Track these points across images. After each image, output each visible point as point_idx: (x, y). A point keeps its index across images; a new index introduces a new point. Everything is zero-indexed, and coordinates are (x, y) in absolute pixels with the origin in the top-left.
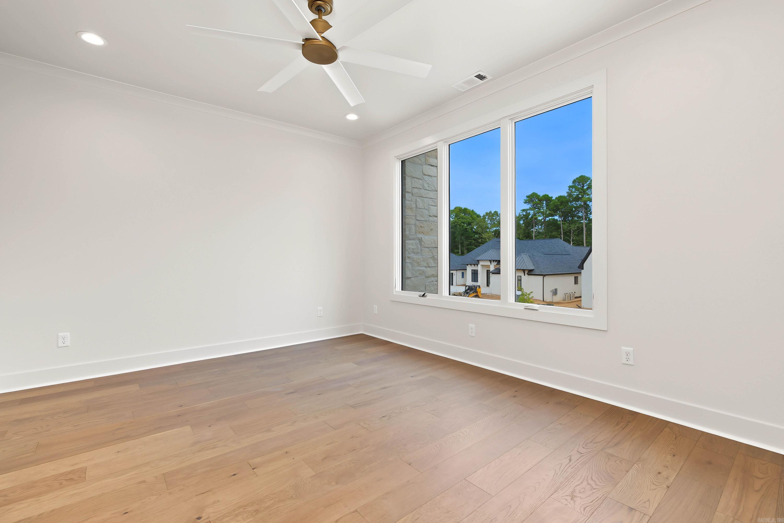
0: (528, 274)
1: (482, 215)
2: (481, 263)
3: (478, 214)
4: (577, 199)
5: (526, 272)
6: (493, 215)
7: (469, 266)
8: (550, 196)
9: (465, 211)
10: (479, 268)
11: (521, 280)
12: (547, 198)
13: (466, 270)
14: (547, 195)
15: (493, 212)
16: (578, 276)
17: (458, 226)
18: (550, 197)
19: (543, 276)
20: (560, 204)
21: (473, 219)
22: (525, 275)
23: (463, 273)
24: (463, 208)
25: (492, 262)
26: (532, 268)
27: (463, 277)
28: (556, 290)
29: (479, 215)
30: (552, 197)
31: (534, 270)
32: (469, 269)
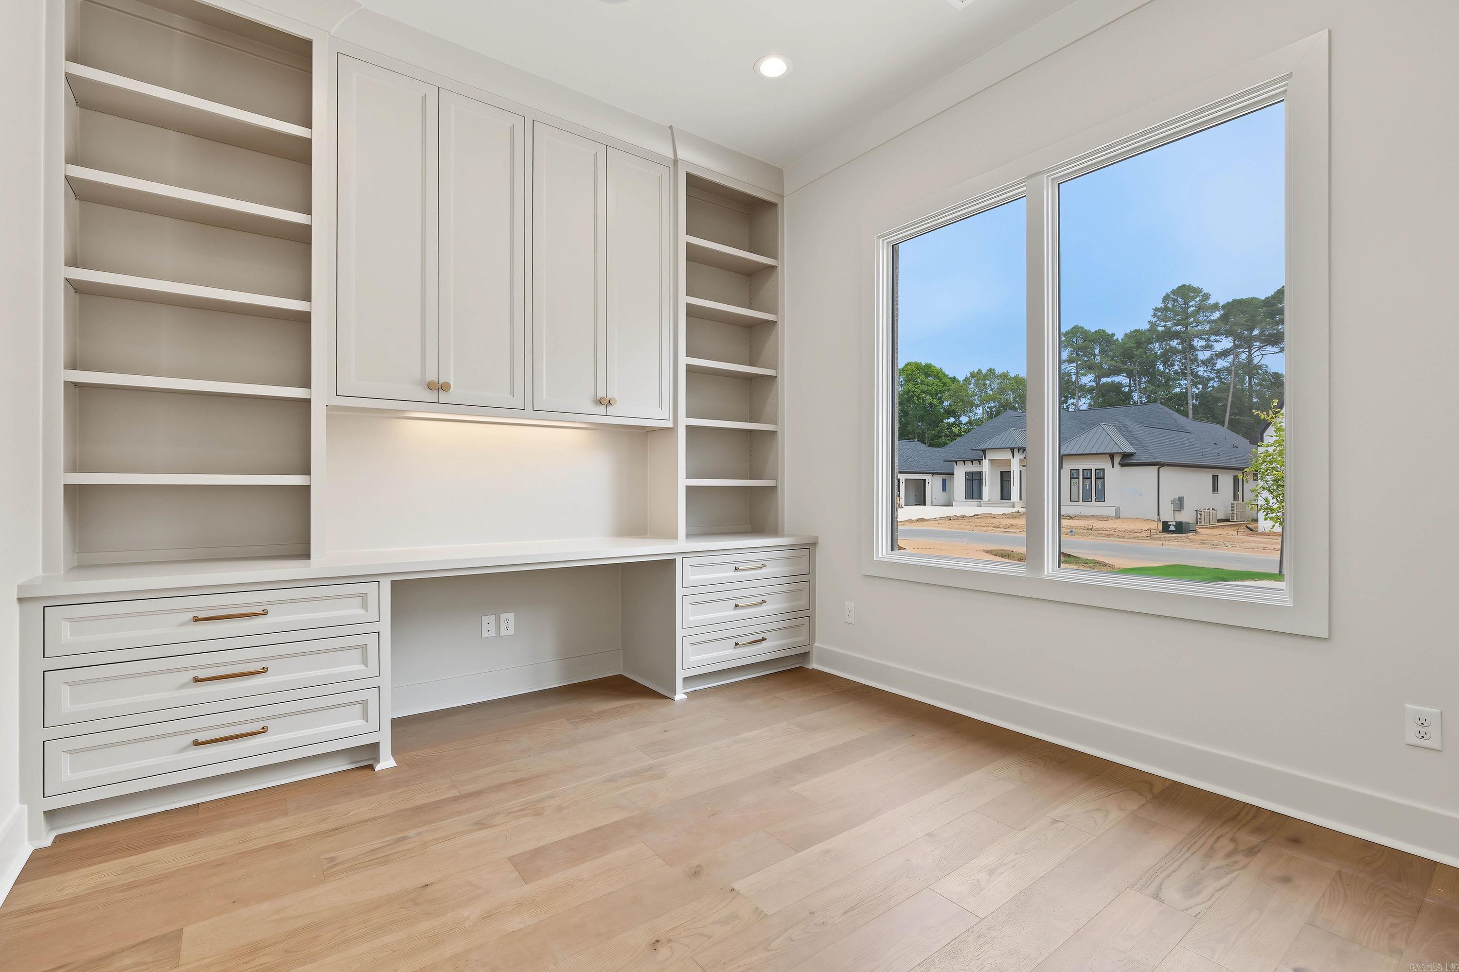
0: (1122, 465)
1: (961, 378)
2: (991, 456)
3: (952, 377)
4: (1170, 335)
5: (1117, 460)
6: (986, 377)
7: (960, 464)
8: (1109, 332)
9: (927, 370)
10: (986, 467)
11: (1103, 478)
12: (1103, 338)
13: (953, 474)
14: (1104, 331)
15: (984, 371)
16: (1218, 476)
17: (915, 398)
18: (1109, 335)
19: (1157, 467)
20: (1135, 345)
21: (945, 384)
22: (1113, 467)
23: (944, 481)
24: (923, 364)
25: (1016, 451)
26: (1129, 449)
27: (944, 490)
28: (1181, 499)
29: (954, 378)
30: (1113, 335)
31: (1135, 453)
32: (960, 473)
